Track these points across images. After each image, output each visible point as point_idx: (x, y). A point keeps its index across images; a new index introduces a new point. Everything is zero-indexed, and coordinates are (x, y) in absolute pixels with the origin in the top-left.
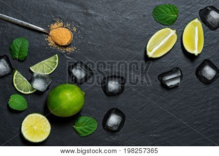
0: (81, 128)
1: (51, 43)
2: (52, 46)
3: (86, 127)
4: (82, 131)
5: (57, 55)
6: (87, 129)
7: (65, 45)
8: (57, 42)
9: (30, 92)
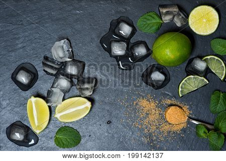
0: (154, 21)
1: (186, 108)
2: (185, 105)
3: (148, 22)
4: (154, 18)
5: (181, 96)
6: (149, 20)
7: (172, 107)
8: (180, 110)
9: (209, 57)
